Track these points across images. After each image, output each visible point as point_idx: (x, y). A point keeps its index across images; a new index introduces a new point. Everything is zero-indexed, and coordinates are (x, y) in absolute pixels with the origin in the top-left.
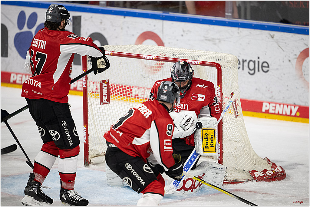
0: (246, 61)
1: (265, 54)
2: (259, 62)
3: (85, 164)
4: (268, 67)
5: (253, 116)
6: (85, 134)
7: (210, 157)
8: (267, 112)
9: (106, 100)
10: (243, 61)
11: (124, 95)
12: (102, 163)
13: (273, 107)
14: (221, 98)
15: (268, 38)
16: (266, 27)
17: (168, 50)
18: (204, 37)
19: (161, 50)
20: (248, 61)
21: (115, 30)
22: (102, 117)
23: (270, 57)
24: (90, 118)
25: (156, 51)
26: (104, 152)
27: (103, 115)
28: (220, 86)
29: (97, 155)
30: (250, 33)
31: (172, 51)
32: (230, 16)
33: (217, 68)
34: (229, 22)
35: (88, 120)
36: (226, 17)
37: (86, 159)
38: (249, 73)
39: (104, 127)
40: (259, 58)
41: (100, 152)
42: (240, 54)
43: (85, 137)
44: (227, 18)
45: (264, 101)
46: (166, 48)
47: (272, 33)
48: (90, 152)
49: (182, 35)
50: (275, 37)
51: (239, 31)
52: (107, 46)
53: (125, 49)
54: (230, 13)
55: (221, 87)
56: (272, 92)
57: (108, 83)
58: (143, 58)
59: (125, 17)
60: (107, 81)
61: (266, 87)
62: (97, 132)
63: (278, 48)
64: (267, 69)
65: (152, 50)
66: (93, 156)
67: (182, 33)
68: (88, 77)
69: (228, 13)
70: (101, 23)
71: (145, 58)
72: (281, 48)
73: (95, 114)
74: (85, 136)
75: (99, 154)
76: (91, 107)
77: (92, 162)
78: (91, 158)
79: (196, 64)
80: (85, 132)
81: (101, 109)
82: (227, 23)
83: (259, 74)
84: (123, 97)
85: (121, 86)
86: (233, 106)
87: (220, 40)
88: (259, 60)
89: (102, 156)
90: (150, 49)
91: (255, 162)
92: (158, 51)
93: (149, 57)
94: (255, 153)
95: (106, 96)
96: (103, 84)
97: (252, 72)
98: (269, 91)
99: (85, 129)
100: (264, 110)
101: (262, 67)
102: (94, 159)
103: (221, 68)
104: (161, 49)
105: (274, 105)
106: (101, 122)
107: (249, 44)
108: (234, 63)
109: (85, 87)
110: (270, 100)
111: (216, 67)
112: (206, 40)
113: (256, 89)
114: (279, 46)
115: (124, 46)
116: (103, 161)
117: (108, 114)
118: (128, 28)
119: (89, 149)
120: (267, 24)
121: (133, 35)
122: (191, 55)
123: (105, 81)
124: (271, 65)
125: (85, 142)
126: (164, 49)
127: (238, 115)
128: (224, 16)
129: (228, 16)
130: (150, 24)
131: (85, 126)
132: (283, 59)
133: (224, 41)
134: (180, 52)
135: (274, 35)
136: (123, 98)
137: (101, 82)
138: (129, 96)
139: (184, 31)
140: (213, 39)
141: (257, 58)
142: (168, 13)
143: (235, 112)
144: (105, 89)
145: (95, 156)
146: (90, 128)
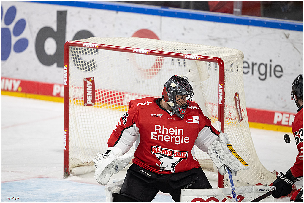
0: (256, 64)
1: (279, 56)
2: (271, 65)
3: (65, 175)
4: (282, 71)
5: (263, 128)
6: (66, 140)
7: (209, 170)
8: (279, 123)
9: (90, 101)
10: (253, 64)
11: (112, 103)
12: (85, 174)
13: (287, 117)
14: (223, 99)
15: (283, 38)
16: (280, 25)
17: (163, 44)
18: (209, 36)
19: (156, 44)
20: (258, 64)
21: (106, 27)
22: (86, 120)
23: (284, 60)
24: (72, 121)
25: (150, 44)
26: (86, 161)
27: (87, 118)
28: (222, 84)
29: (78, 164)
30: (262, 32)
31: (168, 45)
32: (239, 12)
33: (220, 64)
34: (238, 19)
35: (69, 124)
36: (234, 13)
37: (66, 169)
38: (259, 78)
39: (88, 132)
40: (271, 61)
41: (83, 161)
42: (250, 56)
43: (66, 144)
44: (236, 14)
45: (276, 111)
46: (161, 41)
47: (287, 32)
48: (70, 161)
49: (183, 34)
50: (290, 36)
51: (249, 30)
52: (92, 38)
53: (113, 42)
54: (239, 8)
55: (223, 86)
56: (285, 101)
57: (93, 82)
58: (134, 51)
59: (117, 13)
60: (92, 78)
61: (279, 95)
62: (79, 137)
63: (293, 50)
64: (281, 73)
65: (145, 43)
66: (75, 166)
67: (184, 32)
68: (70, 73)
69: (236, 8)
70: (90, 19)
71: (136, 52)
72: (297, 50)
73: (78, 117)
74: (65, 142)
75: (81, 163)
76: (72, 108)
77: (72, 172)
78: (71, 169)
79: (194, 59)
80: (66, 138)
81: (84, 110)
82: (235, 20)
83: (271, 80)
84: (111, 104)
85: (109, 91)
86: (237, 109)
87: (226, 40)
88: (271, 63)
89: (85, 166)
90: (142, 43)
91: (261, 174)
92: (152, 45)
93: (140, 51)
94: (262, 165)
95: (91, 96)
96: (88, 82)
97: (263, 77)
98: (282, 99)
99: (65, 134)
100: (275, 122)
101: (275, 71)
102: (75, 169)
103: (223, 64)
104: (156, 42)
105: (288, 116)
106: (84, 126)
107: (260, 44)
108: (239, 58)
109: (66, 84)
110: (283, 110)
111: (218, 62)
112: (211, 39)
113: (268, 97)
114: (295, 48)
115: (113, 39)
116: (85, 172)
117: (94, 124)
118: (121, 25)
119: (70, 157)
120: (282, 22)
121: (126, 33)
122: (190, 50)
123: (90, 78)
124: (285, 69)
125: (65, 149)
126: (158, 43)
127: (242, 120)
128: (231, 12)
129: (236, 12)
130: (146, 21)
131: (66, 130)
132: (299, 62)
133: (232, 41)
134: (177, 46)
135: (289, 35)
136: (111, 106)
137: (85, 80)
138: (118, 104)
139: (185, 29)
140: (219, 38)
141: (269, 61)
142: (167, 8)
143: (239, 116)
144: (89, 88)
145: (77, 165)
146: (71, 133)
